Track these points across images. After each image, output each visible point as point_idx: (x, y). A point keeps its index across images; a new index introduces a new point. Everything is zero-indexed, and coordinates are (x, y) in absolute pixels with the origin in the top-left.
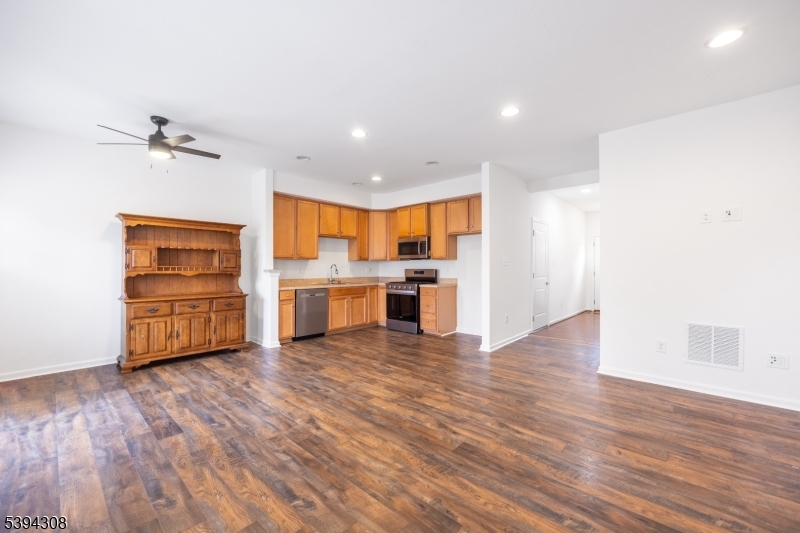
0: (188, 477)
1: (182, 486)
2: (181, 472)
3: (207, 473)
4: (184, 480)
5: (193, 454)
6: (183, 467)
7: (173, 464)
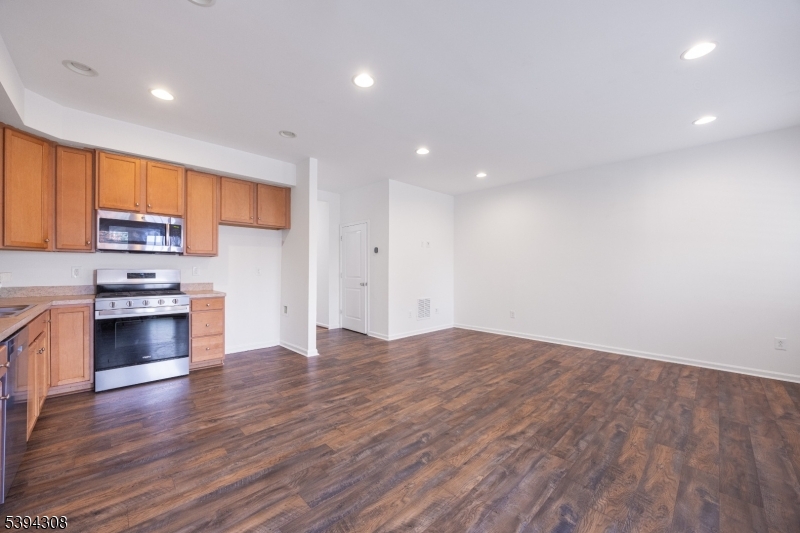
0: (669, 497)
1: (681, 494)
2: (671, 505)
3: (649, 485)
4: (675, 496)
5: (640, 511)
6: (665, 508)
7: (670, 519)
